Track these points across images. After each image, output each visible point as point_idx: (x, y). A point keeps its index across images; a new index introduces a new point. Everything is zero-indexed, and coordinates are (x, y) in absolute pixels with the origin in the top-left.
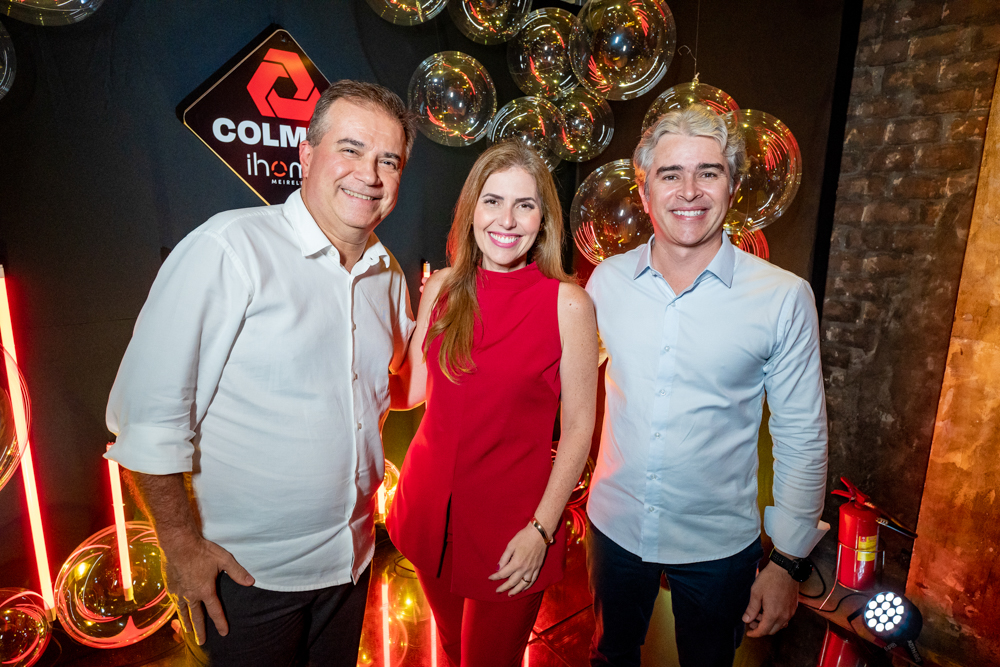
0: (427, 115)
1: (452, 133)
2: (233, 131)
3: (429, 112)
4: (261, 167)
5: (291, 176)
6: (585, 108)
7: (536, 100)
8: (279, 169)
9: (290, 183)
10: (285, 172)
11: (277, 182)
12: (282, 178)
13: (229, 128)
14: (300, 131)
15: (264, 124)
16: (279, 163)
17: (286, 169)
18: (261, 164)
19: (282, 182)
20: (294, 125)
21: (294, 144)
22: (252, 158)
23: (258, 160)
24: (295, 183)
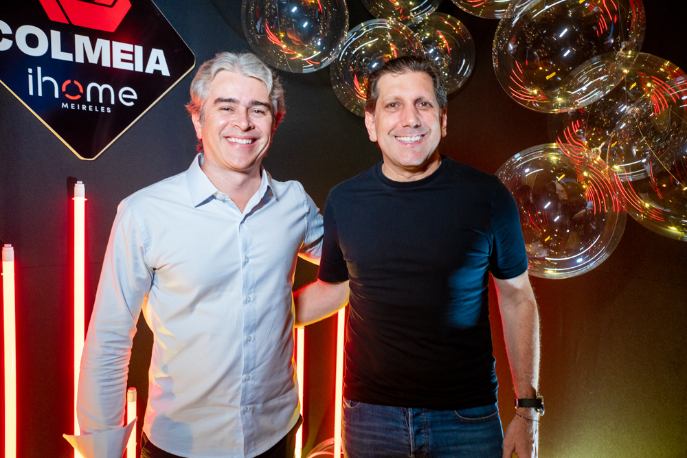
0: (265, 33)
1: (295, 55)
2: (8, 36)
3: (268, 31)
4: (48, 87)
5: (89, 99)
6: (441, 37)
7: (389, 23)
8: (72, 90)
9: (88, 108)
10: (80, 94)
11: (70, 106)
12: (76, 102)
13: (4, 32)
14: (102, 43)
15: (52, 31)
16: (72, 82)
17: (82, 91)
18: (46, 81)
19: (76, 107)
20: (94, 36)
21: (93, 59)
22: (35, 75)
23: (43, 76)
24: (94, 108)
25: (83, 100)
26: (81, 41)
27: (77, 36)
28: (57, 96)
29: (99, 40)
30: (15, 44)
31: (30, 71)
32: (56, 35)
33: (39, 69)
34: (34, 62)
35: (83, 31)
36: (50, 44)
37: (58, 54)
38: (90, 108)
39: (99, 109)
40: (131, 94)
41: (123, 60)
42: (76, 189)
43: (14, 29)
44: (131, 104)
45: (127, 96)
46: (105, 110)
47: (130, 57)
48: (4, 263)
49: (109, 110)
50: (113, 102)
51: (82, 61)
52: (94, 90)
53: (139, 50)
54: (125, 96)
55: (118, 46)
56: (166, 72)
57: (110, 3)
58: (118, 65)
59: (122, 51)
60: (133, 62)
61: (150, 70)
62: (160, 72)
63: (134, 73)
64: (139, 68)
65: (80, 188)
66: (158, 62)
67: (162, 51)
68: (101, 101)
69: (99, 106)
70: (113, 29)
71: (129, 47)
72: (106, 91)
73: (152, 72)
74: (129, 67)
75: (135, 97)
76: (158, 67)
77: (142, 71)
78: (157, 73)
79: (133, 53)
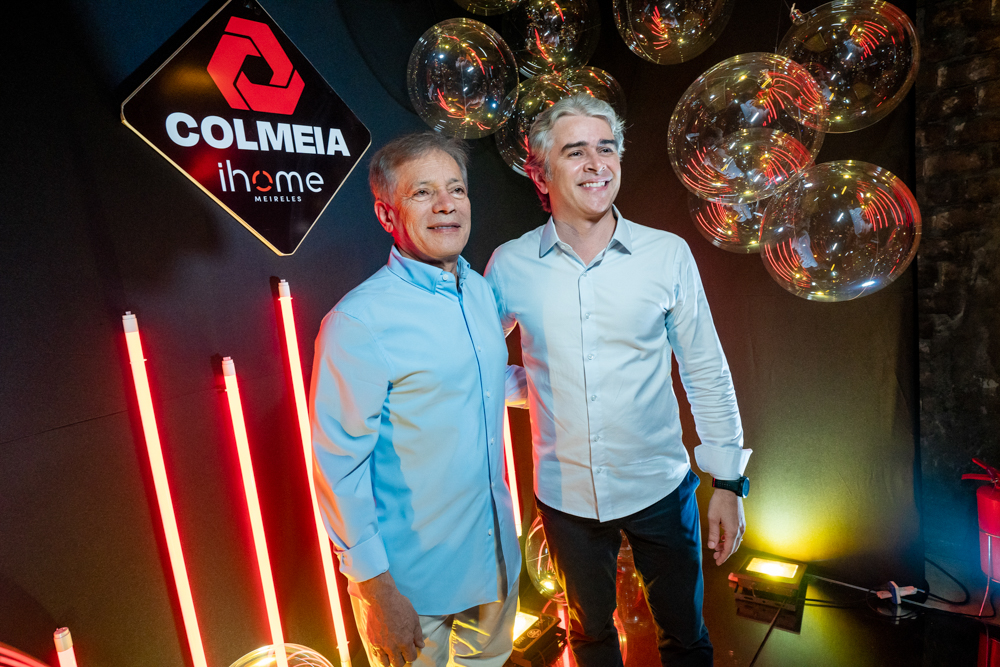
2: (194, 130)
9: (279, 199)
10: (270, 185)
11: (262, 199)
12: (267, 194)
13: (189, 126)
14: (283, 128)
15: (235, 120)
16: (261, 173)
17: (271, 181)
18: (238, 175)
19: (268, 199)
20: (275, 120)
21: (277, 146)
22: (225, 168)
23: (233, 170)
24: (285, 199)
25: (273, 192)
26: (264, 127)
27: (258, 123)
28: (249, 189)
29: (280, 125)
30: (202, 139)
31: (220, 165)
32: (239, 123)
33: (228, 162)
34: (223, 154)
35: (265, 117)
36: (234, 134)
37: (244, 145)
38: (282, 198)
39: (290, 199)
40: (318, 179)
41: (305, 144)
42: (280, 288)
43: (199, 122)
44: (319, 190)
45: (314, 181)
46: (296, 199)
47: (310, 140)
48: (226, 378)
49: (299, 198)
50: (302, 190)
51: (267, 149)
52: (283, 178)
53: (318, 131)
54: (312, 182)
55: (299, 129)
56: (346, 153)
57: (285, 84)
58: (301, 149)
59: (303, 134)
60: (314, 144)
61: (331, 152)
62: (341, 152)
63: (317, 156)
64: (321, 151)
65: (284, 287)
66: (338, 143)
67: (339, 131)
68: (291, 190)
69: (290, 195)
70: (291, 112)
71: (308, 129)
72: (294, 178)
73: (333, 154)
74: (311, 150)
75: (321, 182)
76: (338, 148)
77: (323, 153)
78: (338, 153)
79: (313, 135)
